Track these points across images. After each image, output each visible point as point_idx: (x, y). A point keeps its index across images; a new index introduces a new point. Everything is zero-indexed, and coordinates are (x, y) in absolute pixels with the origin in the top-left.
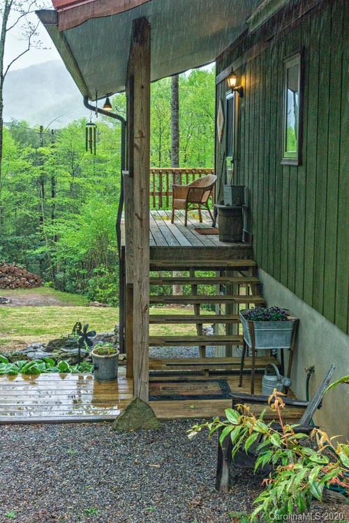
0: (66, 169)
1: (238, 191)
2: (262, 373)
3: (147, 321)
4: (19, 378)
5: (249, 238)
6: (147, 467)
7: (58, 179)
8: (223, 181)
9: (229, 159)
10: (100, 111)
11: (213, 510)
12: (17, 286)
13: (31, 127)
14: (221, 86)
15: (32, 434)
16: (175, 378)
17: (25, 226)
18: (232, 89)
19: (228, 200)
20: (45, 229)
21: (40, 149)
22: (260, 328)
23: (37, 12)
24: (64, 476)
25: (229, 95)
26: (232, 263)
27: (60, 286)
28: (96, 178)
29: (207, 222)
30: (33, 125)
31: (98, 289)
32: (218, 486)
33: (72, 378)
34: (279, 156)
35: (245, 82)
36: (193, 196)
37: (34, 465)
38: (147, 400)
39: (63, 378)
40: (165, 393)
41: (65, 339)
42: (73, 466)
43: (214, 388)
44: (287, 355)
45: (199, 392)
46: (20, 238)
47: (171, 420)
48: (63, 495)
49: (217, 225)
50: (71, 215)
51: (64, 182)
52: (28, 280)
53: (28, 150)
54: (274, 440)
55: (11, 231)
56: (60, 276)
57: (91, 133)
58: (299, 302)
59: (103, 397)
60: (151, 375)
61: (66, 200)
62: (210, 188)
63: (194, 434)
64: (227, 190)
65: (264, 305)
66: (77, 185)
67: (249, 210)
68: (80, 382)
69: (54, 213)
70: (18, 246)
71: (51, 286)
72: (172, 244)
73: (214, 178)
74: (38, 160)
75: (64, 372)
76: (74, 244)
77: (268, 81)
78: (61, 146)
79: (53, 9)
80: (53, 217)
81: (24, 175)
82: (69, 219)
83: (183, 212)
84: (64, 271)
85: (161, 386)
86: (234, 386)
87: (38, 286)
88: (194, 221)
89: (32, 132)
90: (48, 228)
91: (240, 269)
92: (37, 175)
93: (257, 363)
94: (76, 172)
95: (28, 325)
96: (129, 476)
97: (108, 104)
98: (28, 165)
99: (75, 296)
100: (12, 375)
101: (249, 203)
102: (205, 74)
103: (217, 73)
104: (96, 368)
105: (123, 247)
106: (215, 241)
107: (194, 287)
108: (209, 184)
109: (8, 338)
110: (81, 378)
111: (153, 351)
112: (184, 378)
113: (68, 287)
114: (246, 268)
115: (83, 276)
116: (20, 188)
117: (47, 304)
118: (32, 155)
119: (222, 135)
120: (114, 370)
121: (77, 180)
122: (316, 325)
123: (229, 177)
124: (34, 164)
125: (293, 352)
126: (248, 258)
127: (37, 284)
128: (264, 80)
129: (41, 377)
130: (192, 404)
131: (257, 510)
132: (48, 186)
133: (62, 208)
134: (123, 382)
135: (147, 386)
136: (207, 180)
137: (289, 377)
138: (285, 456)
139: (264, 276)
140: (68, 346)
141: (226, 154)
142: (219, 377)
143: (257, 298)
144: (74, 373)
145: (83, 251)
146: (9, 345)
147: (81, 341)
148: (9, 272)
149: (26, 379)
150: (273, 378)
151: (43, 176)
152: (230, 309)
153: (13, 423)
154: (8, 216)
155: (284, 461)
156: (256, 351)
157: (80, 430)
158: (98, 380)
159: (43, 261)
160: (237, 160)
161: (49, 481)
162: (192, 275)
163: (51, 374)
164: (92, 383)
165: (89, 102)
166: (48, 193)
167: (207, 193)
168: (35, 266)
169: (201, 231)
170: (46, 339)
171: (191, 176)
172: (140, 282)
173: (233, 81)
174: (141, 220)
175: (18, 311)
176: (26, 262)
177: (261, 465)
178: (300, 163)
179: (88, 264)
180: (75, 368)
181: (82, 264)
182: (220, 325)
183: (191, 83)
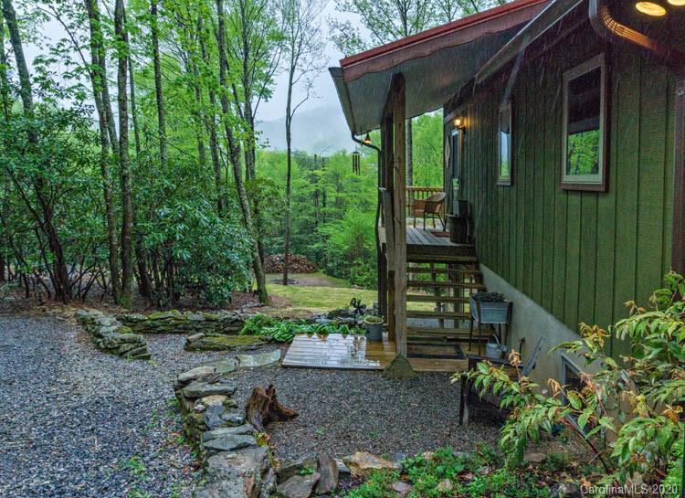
0: (333, 187)
1: (463, 205)
2: (486, 341)
3: (404, 299)
4: (315, 336)
5: (471, 240)
6: (409, 405)
7: (328, 194)
8: (451, 197)
9: (455, 181)
10: (363, 143)
11: (459, 439)
12: (302, 272)
13: (309, 155)
14: (448, 126)
15: (327, 377)
16: (424, 342)
17: (305, 228)
18: (458, 128)
19: (456, 211)
20: (320, 230)
21: (315, 172)
22: (485, 307)
23: (330, 69)
24: (353, 408)
25: (455, 133)
26: (461, 258)
27: (330, 273)
28: (353, 194)
29: (439, 228)
30: (310, 154)
31: (357, 276)
32: (461, 422)
33: (350, 338)
34: (495, 179)
35: (467, 123)
36: (429, 208)
37: (332, 399)
38: (405, 356)
39: (345, 337)
40: (417, 353)
41: (340, 310)
42: (359, 401)
43: (450, 351)
44: (503, 328)
45: (441, 353)
46: (302, 236)
47: (423, 372)
48: (354, 421)
49: (447, 230)
50: (337, 221)
51: (332, 197)
52: (309, 267)
53: (307, 172)
54: (515, 387)
55: (296, 231)
56: (330, 265)
57: (356, 159)
58: (513, 289)
59: (373, 353)
60: (408, 339)
61: (333, 209)
62: (441, 202)
63: (455, 380)
64: (456, 204)
65: (485, 290)
66: (341, 198)
67: (471, 218)
68: (356, 342)
69: (325, 218)
70: (301, 242)
71: (324, 272)
72: (417, 243)
73: (444, 195)
74: (314, 179)
75: (345, 333)
76: (340, 242)
77: (485, 122)
78: (329, 169)
79: (339, 66)
80: (324, 222)
81: (305, 191)
82: (335, 223)
83: (422, 220)
84: (332, 261)
85: (414, 347)
86: (465, 350)
87: (315, 272)
88: (429, 227)
89: (309, 159)
90: (321, 230)
91: (464, 263)
92: (313, 190)
93: (482, 334)
94: (340, 189)
95: (311, 300)
96: (398, 411)
97: (368, 138)
98: (307, 183)
99: (340, 280)
100: (310, 333)
101: (471, 214)
102: (429, 117)
103: (445, 116)
104: (368, 332)
105: (384, 244)
106: (447, 242)
107: (434, 276)
108: (440, 199)
109: (299, 308)
110: (356, 338)
111: (410, 321)
112: (429, 342)
113: (336, 273)
114: (471, 263)
115: (346, 266)
116: (302, 200)
117: (322, 285)
118: (310, 176)
119: (449, 163)
120: (380, 335)
121: (340, 195)
122: (527, 307)
123: (455, 194)
124: (312, 182)
125: (508, 327)
126: (472, 256)
127: (314, 271)
128: (482, 122)
129: (330, 336)
130: (437, 362)
131: (506, 438)
132: (320, 199)
133: (330, 215)
134: (387, 343)
135: (406, 346)
136: (439, 196)
137: (505, 344)
138: (523, 400)
139: (484, 269)
140: (343, 316)
141: (453, 176)
142: (454, 343)
143: (479, 285)
144: (352, 334)
145: (346, 247)
146: (300, 313)
147: (356, 312)
148: (295, 261)
149: (320, 337)
150: (494, 346)
151: (317, 191)
152: (457, 293)
153: (314, 368)
154: (294, 220)
155: (522, 404)
156: (482, 324)
157: (360, 376)
158: (369, 340)
159: (319, 255)
160: (462, 182)
161: (343, 411)
162: (432, 266)
163: (336, 335)
164: (365, 342)
165: (356, 136)
166: (321, 204)
167: (439, 206)
168: (313, 257)
169: (436, 234)
170: (326, 310)
171: (425, 193)
172: (400, 269)
173: (458, 122)
174: (400, 223)
175: (303, 289)
176: (307, 254)
177: (505, 405)
178: (512, 184)
179: (349, 257)
180: (353, 331)
181: (346, 257)
182: (449, 305)
183: (419, 124)
